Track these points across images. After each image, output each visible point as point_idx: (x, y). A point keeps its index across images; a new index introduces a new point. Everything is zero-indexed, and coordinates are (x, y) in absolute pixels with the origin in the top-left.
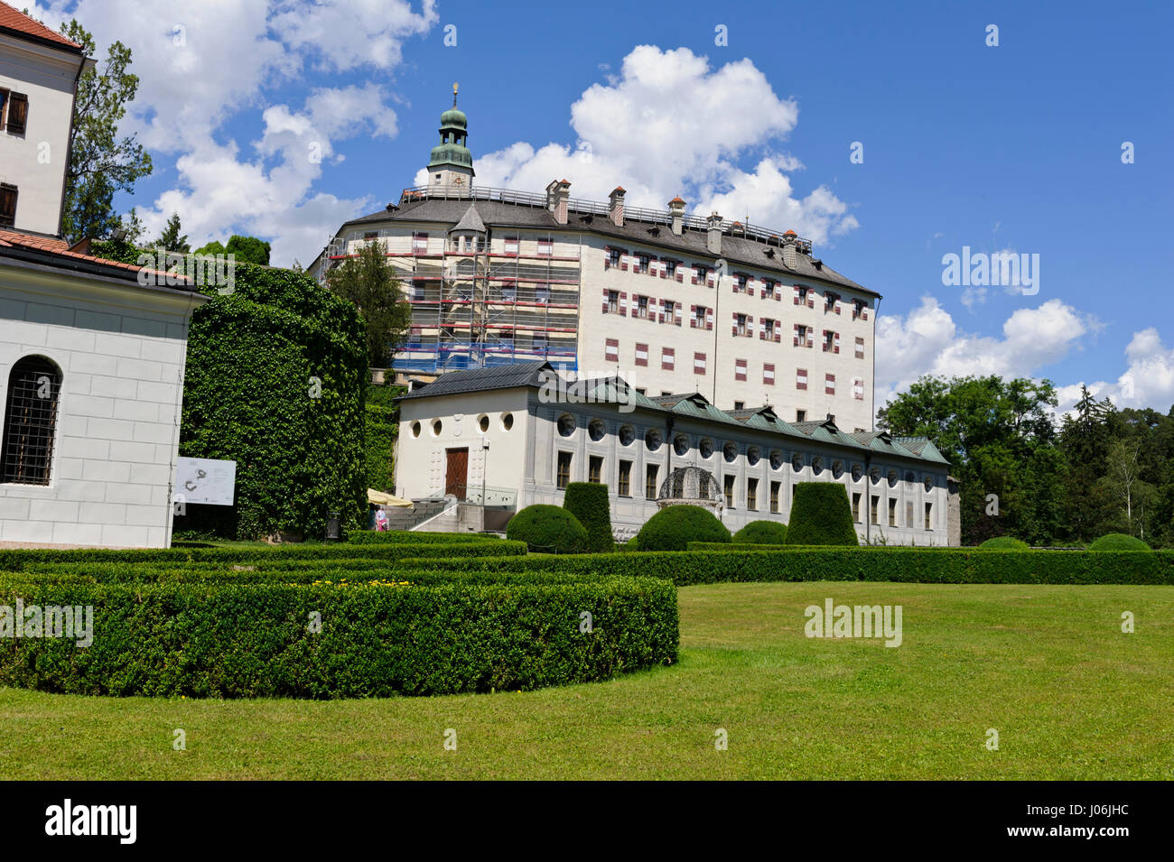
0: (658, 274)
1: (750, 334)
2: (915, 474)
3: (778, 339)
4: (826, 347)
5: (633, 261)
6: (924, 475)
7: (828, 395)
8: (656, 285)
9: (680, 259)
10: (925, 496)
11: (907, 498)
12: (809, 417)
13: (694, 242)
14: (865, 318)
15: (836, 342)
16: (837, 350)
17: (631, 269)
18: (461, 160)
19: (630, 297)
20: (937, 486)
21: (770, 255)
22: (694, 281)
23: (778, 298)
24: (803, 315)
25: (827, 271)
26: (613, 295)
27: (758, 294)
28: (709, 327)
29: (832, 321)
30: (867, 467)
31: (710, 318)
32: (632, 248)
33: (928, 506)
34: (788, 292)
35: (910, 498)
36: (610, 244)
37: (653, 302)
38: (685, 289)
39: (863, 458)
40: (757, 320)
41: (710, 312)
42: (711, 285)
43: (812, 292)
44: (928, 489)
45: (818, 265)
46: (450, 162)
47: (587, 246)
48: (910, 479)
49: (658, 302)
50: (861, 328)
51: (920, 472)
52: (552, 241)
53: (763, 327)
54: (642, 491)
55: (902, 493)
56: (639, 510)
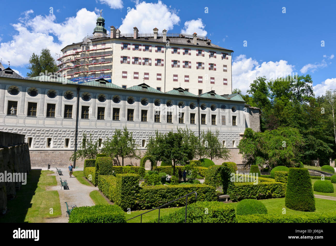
0: (142, 50)
1: (179, 66)
2: (227, 106)
3: (190, 67)
4: (210, 69)
5: (132, 47)
6: (232, 106)
7: (211, 84)
8: (141, 54)
9: (150, 45)
10: (232, 113)
11: (221, 115)
12: (204, 92)
13: (160, 40)
14: (227, 58)
15: (214, 67)
16: (215, 69)
17: (131, 49)
18: (100, 30)
19: (131, 58)
20: (239, 110)
21: (189, 41)
22: (156, 51)
23: (190, 54)
24: (200, 59)
25: (212, 45)
26: (125, 58)
27: (181, 53)
28: (162, 65)
29: (212, 60)
30: (198, 103)
31: (162, 62)
32: (131, 43)
33: (234, 118)
34: (194, 52)
35: (224, 115)
36: (123, 42)
37: (140, 59)
38: (153, 54)
39: (196, 100)
40: (181, 61)
41: (163, 60)
42: (163, 52)
43: (204, 51)
44: (234, 110)
45: (209, 44)
46: (96, 31)
47: (115, 43)
48: (223, 107)
49: (142, 59)
50: (225, 62)
51: (229, 105)
52: (105, 44)
53: (184, 64)
54: (61, 115)
55: (219, 113)
56: (59, 122)
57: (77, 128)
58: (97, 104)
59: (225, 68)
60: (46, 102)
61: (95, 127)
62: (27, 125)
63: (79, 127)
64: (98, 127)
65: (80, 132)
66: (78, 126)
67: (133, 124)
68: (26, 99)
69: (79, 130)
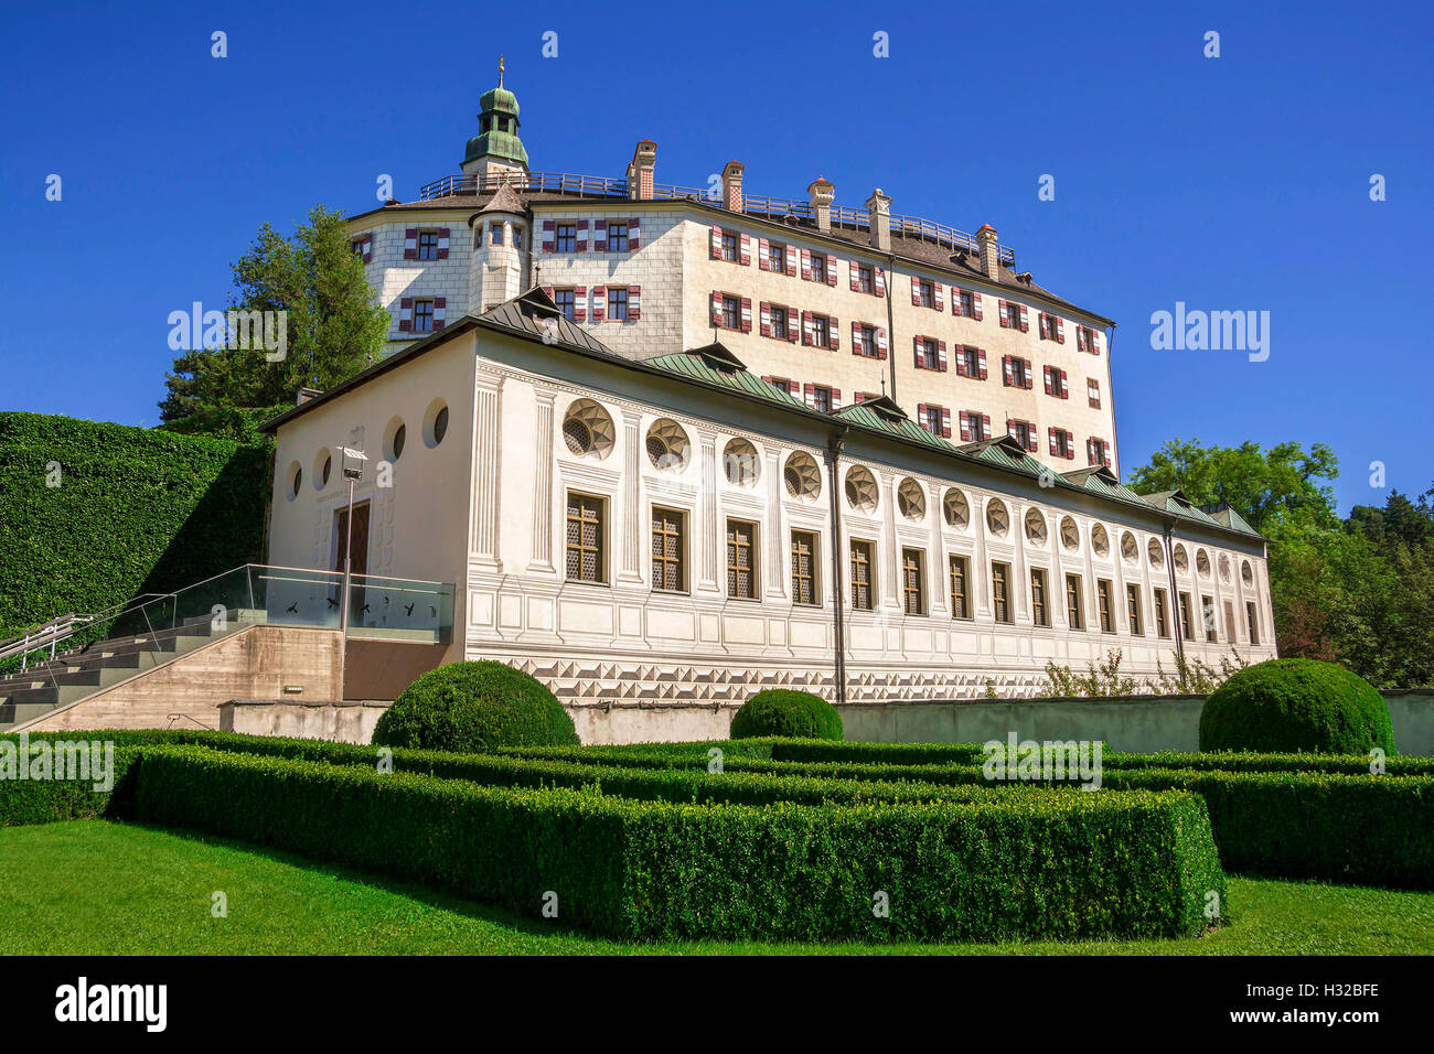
0: (800, 274)
1: (943, 367)
2: (1230, 557)
3: (984, 376)
4: (1051, 390)
6: (1240, 560)
8: (796, 290)
10: (1244, 591)
11: (1222, 596)
14: (1096, 352)
15: (1064, 384)
16: (1066, 395)
17: (757, 264)
19: (757, 306)
21: (961, 261)
22: (855, 288)
23: (980, 318)
24: (1014, 343)
26: (730, 303)
27: (949, 310)
28: (882, 355)
29: (1053, 354)
30: (1169, 541)
31: (880, 342)
33: (1251, 611)
34: (991, 307)
35: (1227, 598)
37: (795, 314)
38: (844, 298)
39: (1162, 529)
40: (951, 347)
41: (881, 333)
42: (879, 294)
43: (1025, 312)
46: (492, 152)
48: (1224, 564)
49: (801, 315)
50: (1090, 364)
51: (1233, 553)
53: (960, 359)
54: (782, 586)
55: (1217, 586)
56: (778, 629)
57: (840, 662)
58: (901, 533)
59: (1094, 393)
60: (725, 510)
61: (899, 659)
62: (657, 647)
63: (847, 657)
64: (912, 659)
65: (854, 682)
66: (846, 652)
67: (1012, 640)
68: (641, 480)
69: (851, 674)
